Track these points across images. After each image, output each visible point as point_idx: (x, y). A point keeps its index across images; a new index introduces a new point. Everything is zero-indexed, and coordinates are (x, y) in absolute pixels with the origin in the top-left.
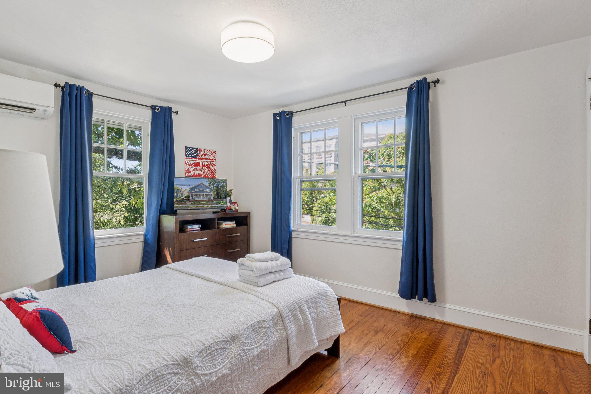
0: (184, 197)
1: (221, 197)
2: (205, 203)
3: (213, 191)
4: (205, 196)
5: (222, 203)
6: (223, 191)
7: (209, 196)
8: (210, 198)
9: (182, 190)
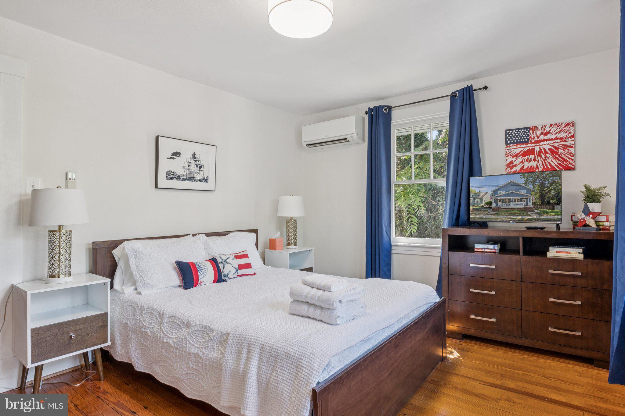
0: (483, 204)
1: (549, 203)
2: (518, 212)
3: (532, 193)
4: (518, 202)
5: (552, 212)
6: (553, 193)
7: (524, 201)
8: (527, 204)
9: (481, 194)
